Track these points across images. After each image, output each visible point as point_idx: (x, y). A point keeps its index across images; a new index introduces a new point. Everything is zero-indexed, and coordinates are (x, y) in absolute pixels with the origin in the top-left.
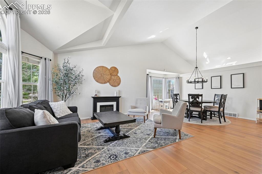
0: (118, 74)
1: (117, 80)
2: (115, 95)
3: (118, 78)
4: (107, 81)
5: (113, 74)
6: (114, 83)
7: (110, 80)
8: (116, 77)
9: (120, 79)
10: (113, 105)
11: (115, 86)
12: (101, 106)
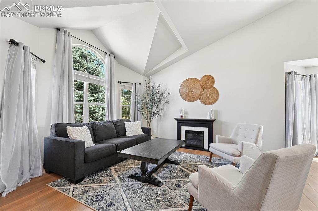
0: (213, 85)
1: (213, 94)
2: (208, 118)
3: (214, 91)
4: (197, 98)
5: (205, 87)
6: (208, 100)
7: (201, 95)
8: (210, 90)
9: (217, 91)
10: (203, 132)
11: (209, 104)
12: (187, 132)
